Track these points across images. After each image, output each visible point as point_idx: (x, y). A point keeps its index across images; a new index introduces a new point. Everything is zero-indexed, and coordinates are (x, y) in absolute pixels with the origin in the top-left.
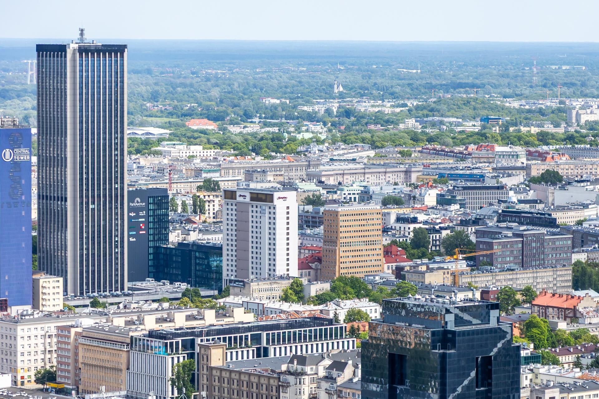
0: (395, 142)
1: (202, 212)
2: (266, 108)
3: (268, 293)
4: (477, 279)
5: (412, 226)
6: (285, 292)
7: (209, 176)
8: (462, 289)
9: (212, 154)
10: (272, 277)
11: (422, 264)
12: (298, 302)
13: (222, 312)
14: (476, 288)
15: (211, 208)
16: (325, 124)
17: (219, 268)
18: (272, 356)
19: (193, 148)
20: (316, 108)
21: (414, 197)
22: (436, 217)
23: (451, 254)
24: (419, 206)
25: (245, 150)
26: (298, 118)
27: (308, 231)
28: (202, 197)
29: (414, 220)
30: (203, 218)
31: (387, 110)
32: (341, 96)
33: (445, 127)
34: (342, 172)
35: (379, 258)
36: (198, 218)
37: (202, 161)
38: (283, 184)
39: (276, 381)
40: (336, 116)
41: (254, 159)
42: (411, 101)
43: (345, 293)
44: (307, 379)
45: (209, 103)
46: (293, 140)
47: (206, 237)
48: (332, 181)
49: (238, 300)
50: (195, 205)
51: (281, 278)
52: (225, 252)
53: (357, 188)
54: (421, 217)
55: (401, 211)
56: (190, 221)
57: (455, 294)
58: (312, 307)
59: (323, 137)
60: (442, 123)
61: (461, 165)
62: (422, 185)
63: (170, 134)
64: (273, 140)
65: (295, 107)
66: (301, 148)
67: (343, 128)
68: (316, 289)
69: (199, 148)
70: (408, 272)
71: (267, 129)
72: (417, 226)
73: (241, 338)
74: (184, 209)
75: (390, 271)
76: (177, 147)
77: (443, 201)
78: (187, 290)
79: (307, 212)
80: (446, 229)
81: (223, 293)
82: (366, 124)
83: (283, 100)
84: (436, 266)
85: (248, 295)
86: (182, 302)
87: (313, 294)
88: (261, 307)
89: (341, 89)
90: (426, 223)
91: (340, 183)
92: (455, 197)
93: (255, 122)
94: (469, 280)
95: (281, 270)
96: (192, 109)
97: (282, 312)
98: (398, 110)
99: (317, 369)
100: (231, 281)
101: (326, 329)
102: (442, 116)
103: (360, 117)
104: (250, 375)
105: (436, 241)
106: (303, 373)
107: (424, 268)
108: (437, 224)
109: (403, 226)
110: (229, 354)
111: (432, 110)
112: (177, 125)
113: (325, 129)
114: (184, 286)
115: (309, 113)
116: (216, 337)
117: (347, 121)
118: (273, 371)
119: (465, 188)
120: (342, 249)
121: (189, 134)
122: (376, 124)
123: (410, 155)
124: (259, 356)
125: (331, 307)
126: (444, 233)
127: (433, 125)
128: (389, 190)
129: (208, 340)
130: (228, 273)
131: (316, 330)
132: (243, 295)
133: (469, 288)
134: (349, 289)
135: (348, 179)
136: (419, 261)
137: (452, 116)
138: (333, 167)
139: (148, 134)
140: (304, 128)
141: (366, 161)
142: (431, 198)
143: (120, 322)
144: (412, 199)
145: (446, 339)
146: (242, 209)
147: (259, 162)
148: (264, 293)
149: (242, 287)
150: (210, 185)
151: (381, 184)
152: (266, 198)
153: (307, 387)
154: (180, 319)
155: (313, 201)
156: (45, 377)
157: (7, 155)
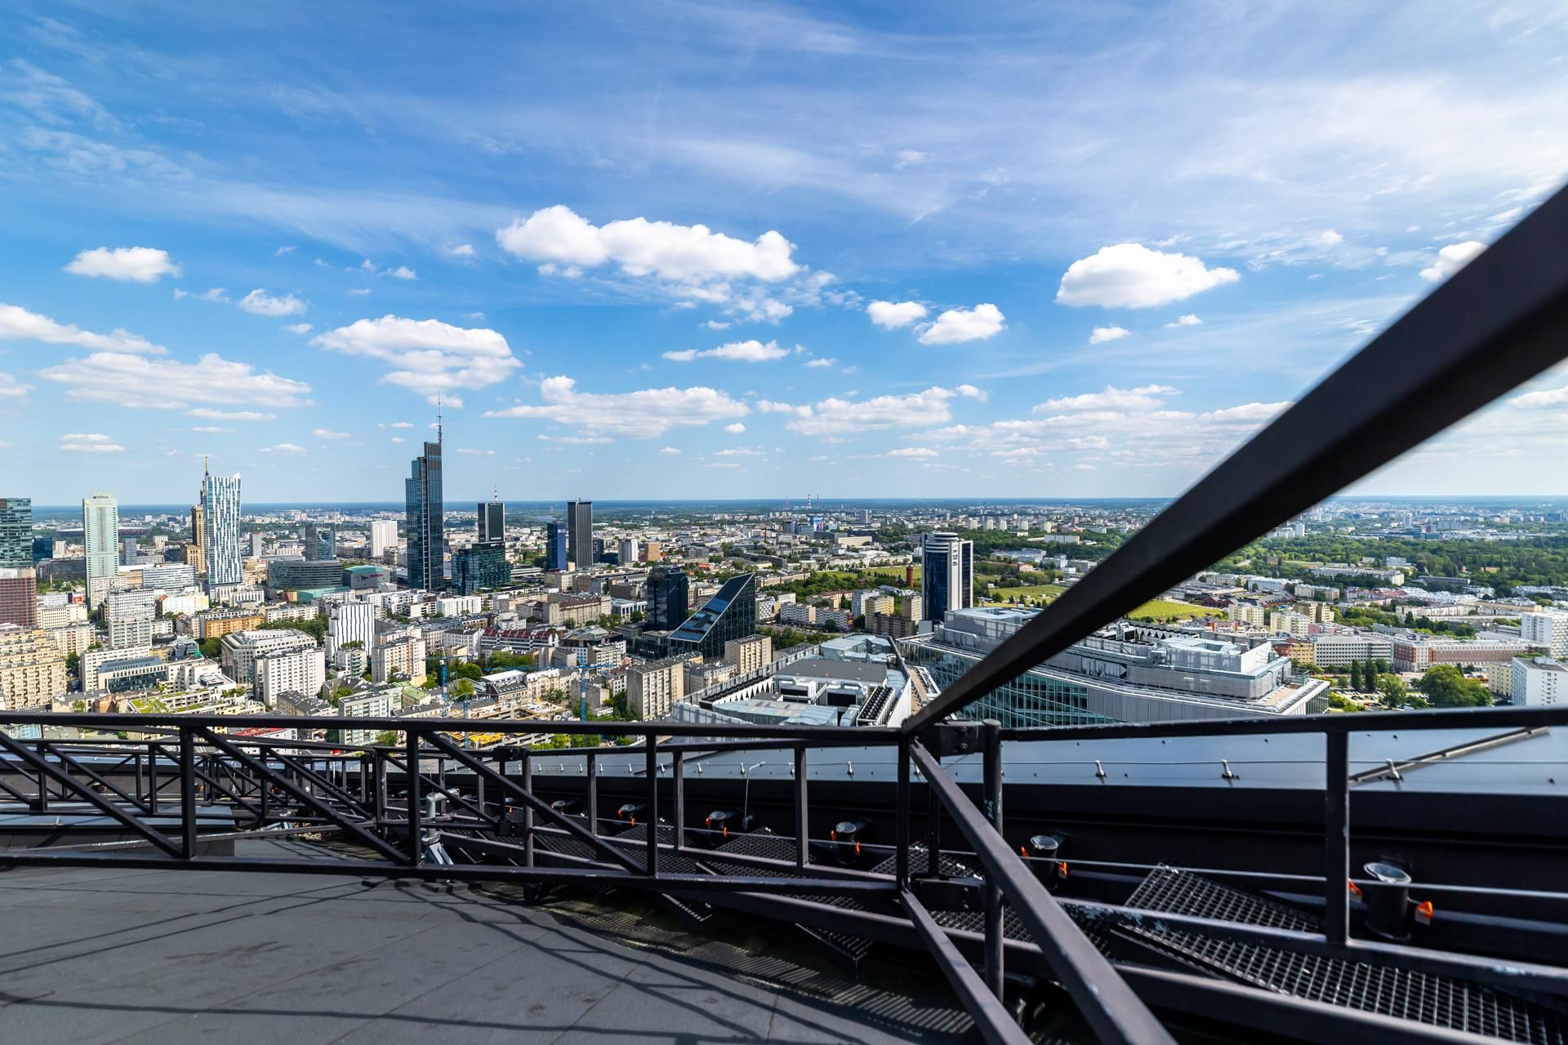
0: (666, 526)
1: (615, 545)
2: (634, 518)
5: (669, 548)
6: (634, 565)
8: (680, 563)
9: (618, 530)
10: (631, 561)
11: (670, 557)
12: (637, 568)
13: (617, 571)
14: (683, 563)
15: (617, 544)
17: (617, 559)
18: (629, 582)
19: (613, 528)
20: (647, 517)
22: (675, 545)
23: (677, 554)
24: (671, 542)
25: (626, 529)
26: (642, 520)
27: (641, 549)
28: (614, 541)
29: (669, 546)
32: (654, 514)
33: (679, 522)
34: (651, 534)
35: (659, 556)
36: (613, 547)
37: (615, 532)
38: (636, 537)
39: (629, 588)
40: (652, 520)
42: (672, 515)
43: (649, 565)
44: (637, 588)
45: (619, 517)
46: (640, 526)
47: (614, 551)
48: (649, 536)
49: (622, 567)
50: (612, 543)
51: (633, 561)
52: (619, 555)
53: (656, 538)
54: (671, 545)
55: (666, 544)
56: (611, 547)
57: (677, 565)
58: (641, 569)
59: (647, 525)
62: (672, 537)
63: (608, 525)
64: (634, 526)
65: (641, 517)
66: (642, 528)
67: (653, 523)
68: (642, 564)
69: (615, 528)
70: (666, 559)
71: (633, 523)
73: (621, 577)
74: (609, 544)
75: (662, 559)
76: (609, 528)
77: (677, 541)
78: (609, 565)
79: (641, 544)
80: (677, 548)
81: (618, 566)
82: (659, 521)
83: (639, 515)
84: (673, 558)
85: (624, 566)
86: (606, 569)
88: (627, 569)
89: (654, 512)
91: (651, 537)
92: (680, 540)
93: (631, 521)
95: (633, 559)
96: (615, 518)
97: (633, 570)
98: (668, 518)
99: (640, 585)
100: (619, 563)
101: (643, 575)
102: (678, 519)
104: (622, 587)
105: (674, 551)
106: (636, 586)
108: (675, 547)
109: (666, 547)
110: (617, 582)
111: (676, 518)
112: (610, 522)
113: (649, 523)
114: (607, 564)
115: (645, 519)
116: (614, 577)
117: (655, 521)
118: (629, 586)
119: (683, 537)
120: (649, 554)
121: (613, 525)
122: (662, 521)
123: (670, 529)
124: (625, 582)
125: (646, 569)
127: (676, 521)
128: (663, 539)
129: (612, 578)
130: (619, 561)
131: (640, 575)
134: (651, 564)
135: (653, 536)
137: (682, 519)
138: (649, 533)
139: (602, 525)
140: (643, 523)
141: (658, 531)
142: (674, 540)
143: (589, 574)
144: (669, 540)
145: (668, 576)
146: (623, 544)
147: (630, 531)
148: (628, 566)
149: (623, 564)
150: (616, 538)
151: (661, 537)
152: (630, 541)
153: (637, 590)
154: (605, 573)
155: (644, 541)
156: (569, 589)
157: (559, 531)
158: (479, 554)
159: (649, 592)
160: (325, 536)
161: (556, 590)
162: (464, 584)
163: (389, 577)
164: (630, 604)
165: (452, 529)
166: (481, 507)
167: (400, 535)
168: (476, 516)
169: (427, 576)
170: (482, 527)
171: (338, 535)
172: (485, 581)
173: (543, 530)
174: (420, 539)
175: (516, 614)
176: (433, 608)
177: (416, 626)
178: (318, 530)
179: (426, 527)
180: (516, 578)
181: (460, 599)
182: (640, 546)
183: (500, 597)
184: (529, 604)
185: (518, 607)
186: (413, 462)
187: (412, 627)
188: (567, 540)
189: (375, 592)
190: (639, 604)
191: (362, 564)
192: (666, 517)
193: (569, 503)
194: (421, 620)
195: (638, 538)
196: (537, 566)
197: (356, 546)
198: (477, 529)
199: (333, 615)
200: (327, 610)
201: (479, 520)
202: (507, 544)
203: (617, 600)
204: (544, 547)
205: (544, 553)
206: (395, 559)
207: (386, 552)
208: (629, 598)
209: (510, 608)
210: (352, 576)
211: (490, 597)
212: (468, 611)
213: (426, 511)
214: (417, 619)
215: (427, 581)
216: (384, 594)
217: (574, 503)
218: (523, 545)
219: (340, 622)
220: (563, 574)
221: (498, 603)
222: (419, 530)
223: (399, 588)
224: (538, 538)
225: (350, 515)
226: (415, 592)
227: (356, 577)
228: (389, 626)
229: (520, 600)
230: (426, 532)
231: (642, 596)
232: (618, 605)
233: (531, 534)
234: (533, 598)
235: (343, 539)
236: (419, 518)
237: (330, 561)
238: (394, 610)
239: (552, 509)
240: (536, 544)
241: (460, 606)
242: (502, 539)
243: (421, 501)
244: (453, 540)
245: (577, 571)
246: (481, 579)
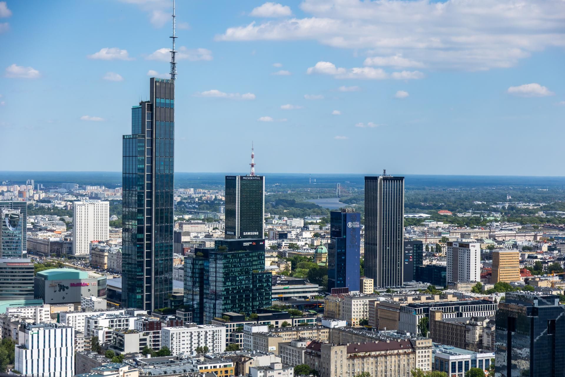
0: (531, 222)
1: (440, 251)
2: (475, 206)
3: (465, 289)
4: (563, 285)
5: (535, 260)
6: (473, 288)
7: (444, 235)
8: (555, 290)
9: (448, 226)
10: (468, 281)
11: (537, 277)
12: (478, 293)
13: (443, 296)
14: (562, 289)
15: (444, 250)
16: (501, 214)
17: (445, 276)
18: (464, 316)
19: (439, 223)
20: (498, 206)
21: (537, 247)
22: (547, 256)
23: (551, 273)
24: (539, 251)
25: (462, 224)
26: (489, 210)
27: (487, 261)
28: (440, 245)
29: (536, 258)
30: (440, 254)
31: (531, 208)
32: (510, 201)
33: (557, 216)
34: (505, 235)
35: (518, 274)
36: (438, 254)
37: (442, 229)
38: (477, 240)
39: (464, 328)
40: (507, 210)
41: (466, 228)
42: (543, 203)
43: (501, 290)
44: (478, 328)
45: (449, 203)
46: (485, 220)
47: (440, 263)
48: (500, 239)
49: (452, 291)
50: (437, 248)
51: (472, 282)
52: (447, 270)
53: (512, 243)
54: (539, 256)
55: (531, 253)
56: (434, 256)
57: (552, 292)
58: (485, 295)
59: (499, 219)
60: (556, 213)
61: (561, 233)
62: (542, 242)
63: (431, 217)
64: (476, 220)
65: (488, 206)
66: (488, 224)
67: (509, 215)
68: (487, 287)
69: (442, 223)
70: (530, 281)
71: (475, 215)
72: (537, 260)
73: (450, 308)
74: (432, 250)
75: (523, 280)
76: (432, 222)
77: (551, 249)
78: (430, 286)
79: (487, 252)
80: (550, 262)
81: (446, 288)
82: (520, 213)
83: (483, 202)
84: (543, 278)
85: (456, 289)
86: (426, 292)
87: (486, 289)
88: (462, 295)
89: (510, 198)
90: (541, 259)
91: (504, 240)
92: (556, 247)
93: (470, 212)
94: (559, 285)
95: (472, 278)
96: (442, 206)
97: (471, 297)
98: (536, 207)
99: (483, 323)
100: (449, 283)
101: (489, 306)
102: (556, 210)
103: (518, 210)
104: (453, 325)
105: (546, 267)
106: (477, 325)
107: (538, 279)
108: (547, 259)
109: (530, 260)
110: (444, 315)
111: (551, 208)
112: (434, 213)
113: (501, 216)
114: (429, 284)
115: (494, 208)
116: (439, 307)
117: (512, 212)
118: (463, 324)
119: (561, 243)
120: (501, 270)
121: (439, 217)
122: (525, 213)
123: (538, 228)
124: (458, 316)
125: (494, 295)
126: (550, 263)
127: (551, 214)
128: (526, 244)
129: (435, 309)
130: (448, 279)
131: (484, 306)
132: (454, 289)
133: (559, 289)
134: (502, 288)
135: (508, 238)
136: (536, 276)
137: (561, 211)
138: (501, 233)
139: (421, 216)
140: (491, 215)
141: (517, 230)
142: (545, 248)
143: (396, 299)
144: (536, 248)
145: (534, 311)
146: (455, 251)
147: (468, 230)
148: (463, 289)
149: (454, 285)
150: (445, 240)
151: (523, 241)
152: (466, 246)
153: (478, 331)
154: (423, 299)
155: (491, 248)
156: (364, 322)
157: (350, 225)
158: (226, 257)
159: (498, 337)
160: (13, 222)
161: (342, 324)
162: (201, 304)
163: (96, 288)
164: (465, 356)
165: (187, 217)
166: (230, 181)
167: (112, 224)
168: (221, 196)
169: (149, 289)
170: (230, 214)
171: (31, 219)
172: (233, 302)
173: (324, 222)
174: (140, 230)
175: (279, 360)
176: (156, 341)
177: (131, 366)
178: (5, 211)
179: (150, 212)
180: (280, 299)
181: (194, 329)
182: (484, 256)
183: (255, 329)
184: (299, 345)
185: (282, 347)
186: (134, 109)
187: (126, 369)
188: (362, 240)
189: (76, 309)
190: (480, 356)
191: (60, 266)
192: (531, 206)
193: (367, 178)
194: (139, 358)
195: (480, 241)
196: (313, 281)
197: (53, 238)
198: (223, 217)
199: (21, 342)
200: (13, 333)
201: (227, 203)
202: (268, 244)
203: (442, 347)
204: (325, 250)
205: (323, 261)
206: (106, 260)
207: (93, 249)
208: (464, 345)
209: (270, 348)
210: (47, 283)
211: (240, 329)
212: (206, 349)
213: (150, 186)
214: (133, 356)
215: (149, 298)
216: (89, 314)
217: (375, 179)
218: (291, 246)
219: (29, 352)
220: (354, 297)
221: (252, 339)
222: (140, 217)
223: (109, 306)
224: (316, 235)
225: (46, 190)
226: (132, 314)
227: (52, 286)
228: (95, 364)
229: (286, 337)
230: (150, 220)
231: (485, 343)
232: (444, 356)
233: (305, 227)
234: (306, 334)
235: (36, 228)
236: (140, 197)
237: (18, 260)
238: (102, 339)
239: (339, 188)
240: (312, 246)
241: (195, 341)
242: (261, 233)
243: (143, 170)
244: (188, 234)
245: (376, 294)
246: (226, 298)
